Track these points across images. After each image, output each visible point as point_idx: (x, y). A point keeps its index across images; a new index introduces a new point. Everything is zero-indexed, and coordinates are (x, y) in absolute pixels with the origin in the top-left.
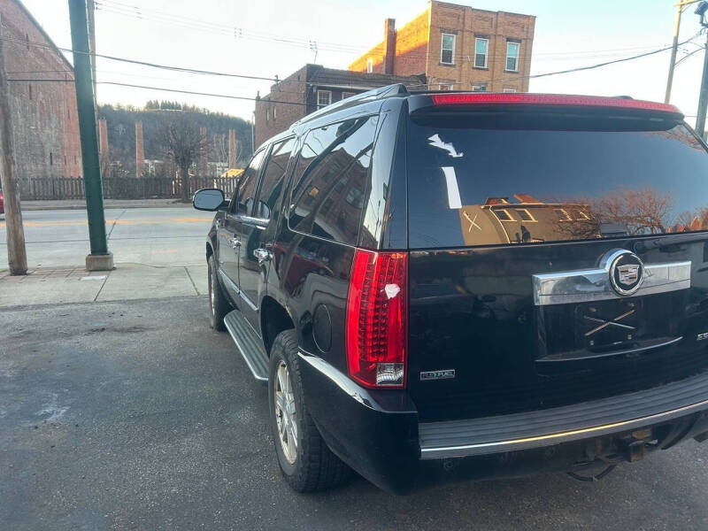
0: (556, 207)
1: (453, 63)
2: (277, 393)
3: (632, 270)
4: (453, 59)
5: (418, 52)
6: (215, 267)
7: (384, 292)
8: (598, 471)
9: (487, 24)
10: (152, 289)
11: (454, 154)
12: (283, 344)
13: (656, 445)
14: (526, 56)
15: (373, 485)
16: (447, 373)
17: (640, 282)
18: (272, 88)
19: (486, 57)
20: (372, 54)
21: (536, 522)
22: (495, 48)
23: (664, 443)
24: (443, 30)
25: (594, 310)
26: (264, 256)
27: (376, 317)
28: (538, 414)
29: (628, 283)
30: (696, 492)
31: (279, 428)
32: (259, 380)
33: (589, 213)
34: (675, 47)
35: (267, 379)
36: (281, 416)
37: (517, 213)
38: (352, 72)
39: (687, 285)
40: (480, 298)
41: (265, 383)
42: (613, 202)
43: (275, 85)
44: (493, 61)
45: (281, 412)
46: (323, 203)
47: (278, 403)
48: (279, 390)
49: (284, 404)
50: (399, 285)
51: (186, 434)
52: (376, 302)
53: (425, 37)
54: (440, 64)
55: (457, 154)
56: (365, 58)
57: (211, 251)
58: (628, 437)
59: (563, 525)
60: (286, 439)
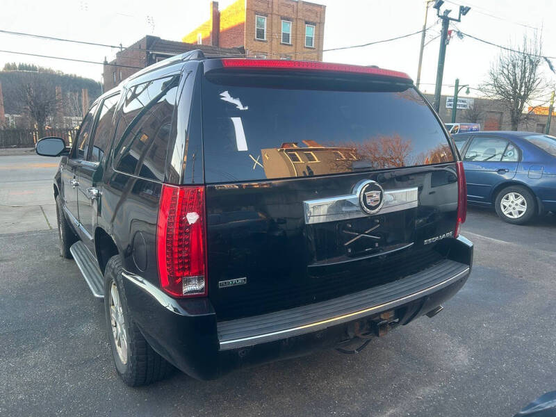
0: (334, 149)
1: (265, 39)
2: (112, 307)
3: (375, 195)
4: (265, 36)
5: (237, 30)
6: (61, 205)
7: (186, 219)
8: (358, 345)
9: (290, 10)
10: (8, 226)
11: (241, 107)
12: (113, 266)
13: (398, 323)
14: (320, 36)
15: (186, 375)
16: (240, 281)
17: (382, 204)
18: (117, 54)
19: (290, 35)
20: (200, 29)
21: (318, 388)
22: (296, 29)
23: (404, 320)
24: (257, 13)
25: (350, 226)
26: (94, 193)
27: (180, 240)
28: (311, 307)
29: (373, 205)
30: (431, 353)
31: (115, 336)
32: (98, 298)
33: (356, 154)
34: (424, 31)
35: (103, 296)
36: (116, 326)
37: (304, 155)
38: (185, 44)
39: (415, 204)
40: (276, 220)
41: (102, 300)
42: (372, 146)
43: (119, 52)
44: (295, 39)
45: (116, 323)
46: (151, 147)
47: (113, 315)
48: (113, 305)
49: (117, 316)
50: (198, 213)
51: (33, 349)
52: (180, 228)
53: (242, 18)
54: (255, 40)
55: (244, 107)
56: (195, 33)
57: (58, 191)
58: (377, 318)
59: (337, 388)
60: (120, 345)
